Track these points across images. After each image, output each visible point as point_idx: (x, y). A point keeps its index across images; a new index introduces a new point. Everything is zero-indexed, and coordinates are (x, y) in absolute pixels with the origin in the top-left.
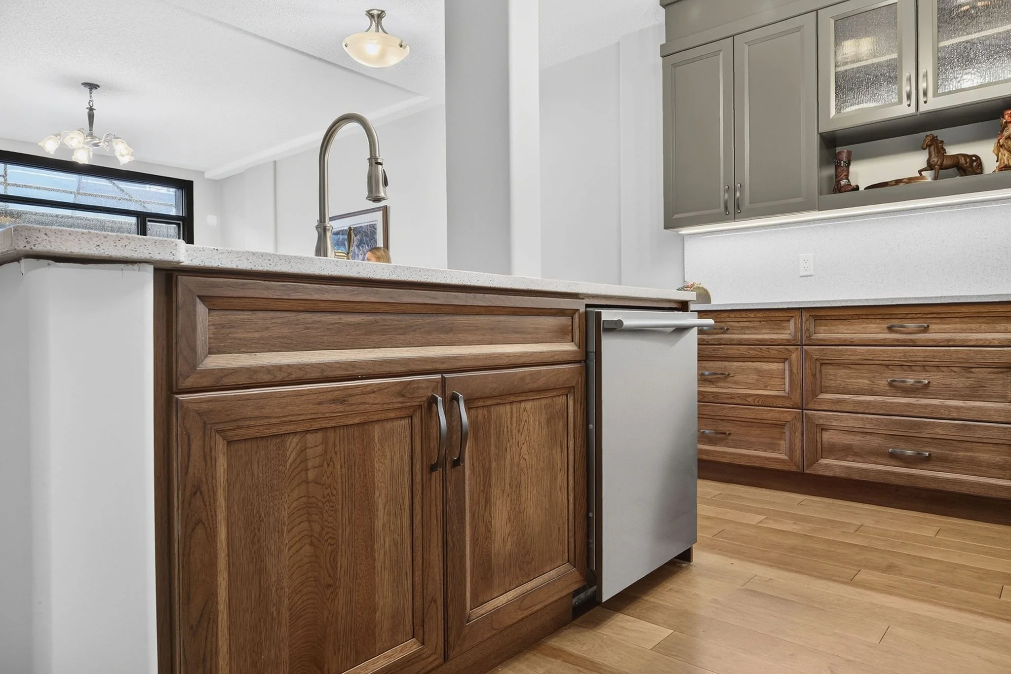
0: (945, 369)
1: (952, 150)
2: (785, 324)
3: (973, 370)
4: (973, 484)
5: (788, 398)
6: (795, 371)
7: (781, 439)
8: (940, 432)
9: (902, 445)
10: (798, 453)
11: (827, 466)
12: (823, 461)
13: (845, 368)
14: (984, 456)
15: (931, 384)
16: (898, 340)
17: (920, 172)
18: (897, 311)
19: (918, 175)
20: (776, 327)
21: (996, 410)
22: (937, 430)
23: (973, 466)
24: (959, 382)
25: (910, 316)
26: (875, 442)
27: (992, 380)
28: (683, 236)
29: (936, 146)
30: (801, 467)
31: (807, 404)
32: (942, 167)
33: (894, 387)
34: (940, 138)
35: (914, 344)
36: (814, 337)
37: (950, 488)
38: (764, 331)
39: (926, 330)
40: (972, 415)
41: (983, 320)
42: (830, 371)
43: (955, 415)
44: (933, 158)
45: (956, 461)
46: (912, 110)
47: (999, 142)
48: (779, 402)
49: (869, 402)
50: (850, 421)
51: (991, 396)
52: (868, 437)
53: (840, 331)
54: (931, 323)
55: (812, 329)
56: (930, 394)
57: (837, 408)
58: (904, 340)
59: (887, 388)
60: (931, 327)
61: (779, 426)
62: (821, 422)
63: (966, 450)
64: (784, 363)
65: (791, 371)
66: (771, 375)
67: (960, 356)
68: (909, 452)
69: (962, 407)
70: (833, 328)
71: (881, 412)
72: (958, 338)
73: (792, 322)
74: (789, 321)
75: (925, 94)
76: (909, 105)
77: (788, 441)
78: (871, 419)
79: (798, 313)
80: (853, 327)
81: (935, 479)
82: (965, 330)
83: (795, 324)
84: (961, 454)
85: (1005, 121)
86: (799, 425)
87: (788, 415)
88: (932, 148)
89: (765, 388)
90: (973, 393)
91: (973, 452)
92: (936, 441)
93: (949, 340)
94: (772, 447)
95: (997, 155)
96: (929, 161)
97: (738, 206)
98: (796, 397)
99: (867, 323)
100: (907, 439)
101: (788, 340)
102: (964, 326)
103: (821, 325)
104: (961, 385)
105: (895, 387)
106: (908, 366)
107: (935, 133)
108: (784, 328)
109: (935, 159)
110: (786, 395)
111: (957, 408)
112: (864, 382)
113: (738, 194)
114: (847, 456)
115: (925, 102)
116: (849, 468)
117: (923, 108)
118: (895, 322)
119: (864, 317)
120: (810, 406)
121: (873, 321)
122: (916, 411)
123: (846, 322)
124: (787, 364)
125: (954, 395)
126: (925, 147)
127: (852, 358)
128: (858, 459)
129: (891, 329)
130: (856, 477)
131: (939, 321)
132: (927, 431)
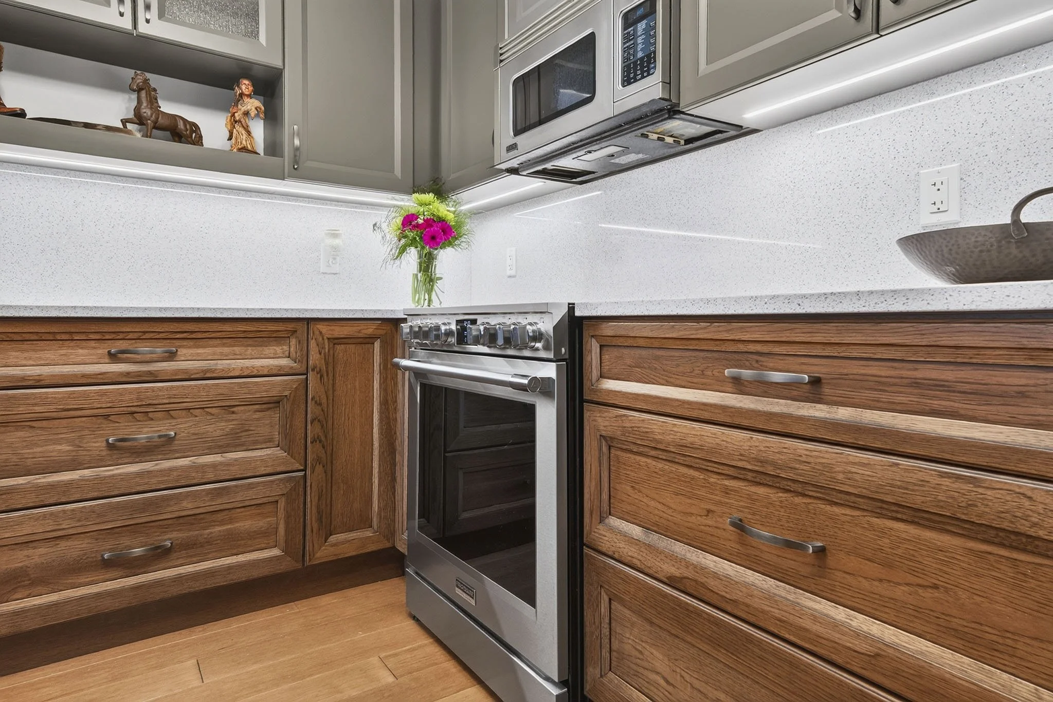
0: (198, 412)
3: (236, 409)
4: (230, 568)
8: (188, 507)
9: (126, 541)
13: (20, 429)
14: (244, 526)
15: (177, 437)
16: (128, 374)
17: (124, 122)
18: (128, 329)
21: (262, 460)
22: (185, 504)
23: (233, 543)
24: (217, 428)
25: (147, 336)
26: (73, 549)
27: (258, 419)
29: (146, 92)
33: (118, 449)
35: (154, 378)
37: (199, 586)
39: (171, 356)
40: (236, 471)
41: (250, 342)
43: (211, 476)
44: (143, 109)
45: (210, 542)
47: (234, 116)
49: (68, 483)
51: (256, 442)
52: (63, 544)
54: (180, 347)
56: (176, 451)
58: (139, 374)
59: (106, 453)
60: (182, 352)
63: (222, 523)
67: (220, 391)
68: (138, 551)
69: (221, 463)
71: (90, 495)
72: (220, 367)
78: (73, 510)
81: (180, 579)
82: (226, 356)
84: (216, 530)
85: (241, 91)
90: (232, 442)
91: (230, 523)
92: (183, 521)
93: (206, 371)
95: (231, 132)
96: (137, 111)
99: (72, 348)
100: (133, 529)
102: (226, 350)
104: (218, 433)
105: (122, 449)
106: (142, 412)
109: (146, 112)
111: (214, 466)
112: (59, 450)
115: (148, 21)
117: (145, 29)
118: (123, 345)
121: (84, 344)
122: (154, 480)
125: (209, 448)
126: (133, 89)
127: (39, 408)
128: (39, 589)
129: (114, 357)
131: (191, 343)
132: (170, 509)
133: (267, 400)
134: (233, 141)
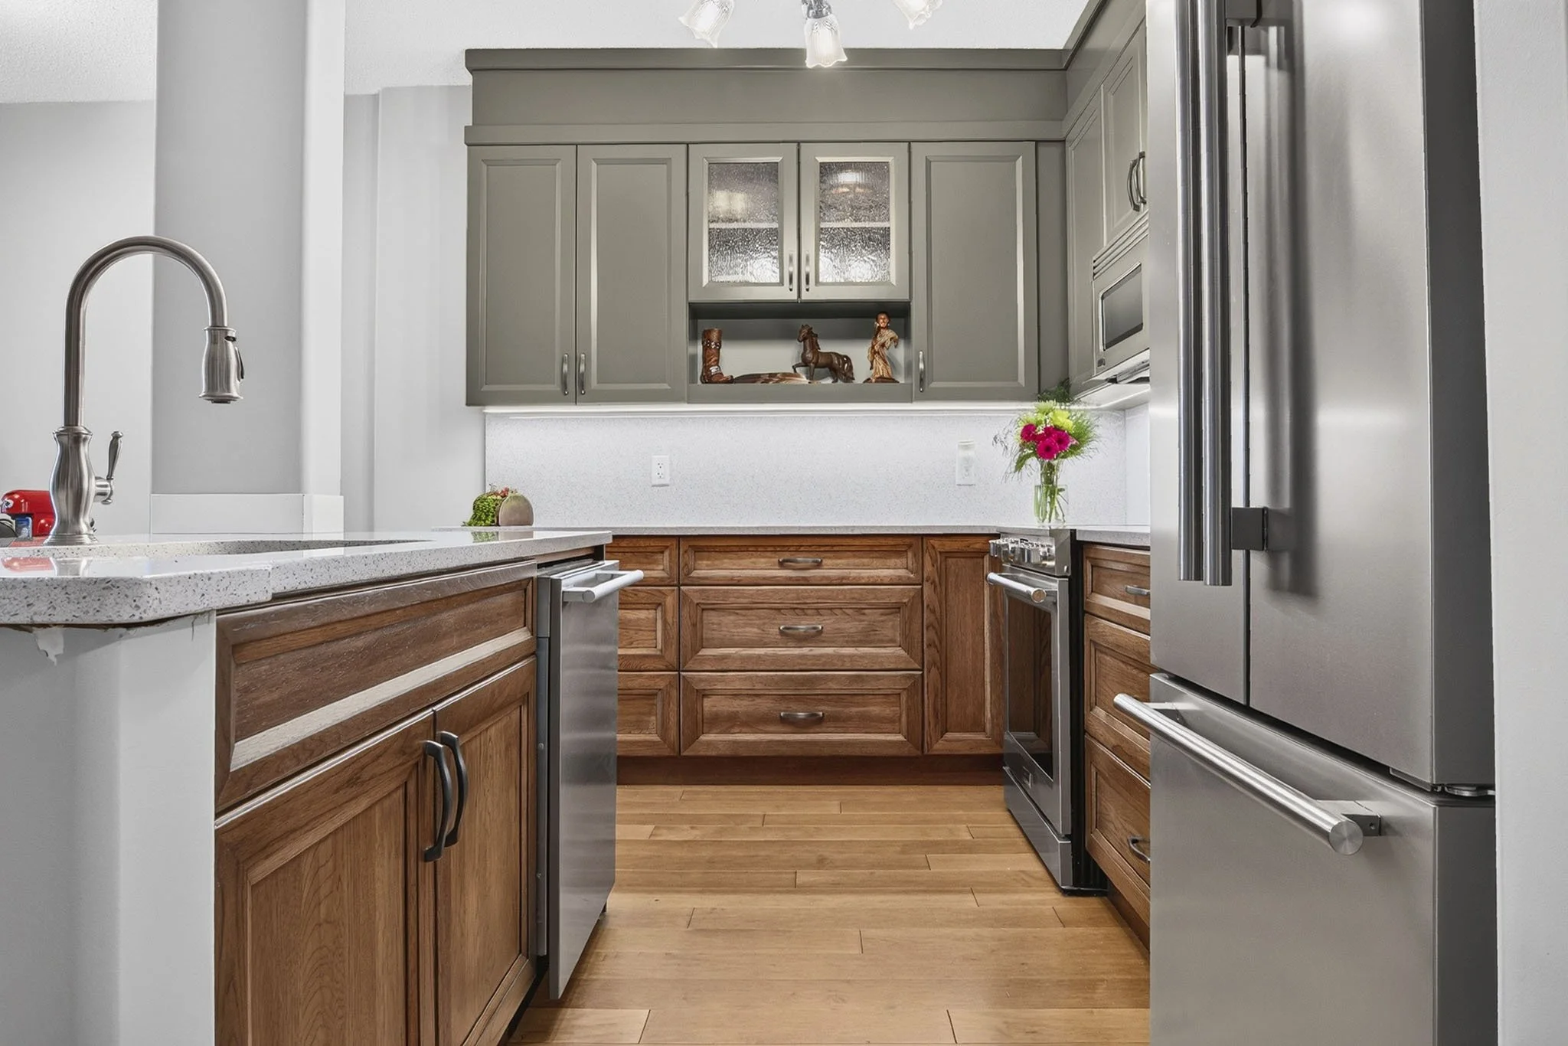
0: (837, 612)
2: (659, 557)
3: (866, 611)
4: (865, 743)
5: (660, 657)
6: (670, 620)
7: (650, 714)
8: (834, 687)
9: (793, 706)
10: (673, 733)
11: (709, 743)
12: (704, 738)
13: (731, 614)
14: (875, 710)
15: (824, 630)
16: (790, 578)
17: (794, 368)
18: (789, 542)
19: (793, 371)
20: (645, 560)
21: (888, 657)
22: (831, 685)
23: (866, 723)
24: (852, 626)
25: (802, 549)
26: (764, 705)
27: (883, 622)
28: (485, 416)
29: (811, 340)
30: (677, 749)
31: (685, 663)
32: (817, 366)
33: (787, 635)
35: (806, 581)
36: (695, 574)
37: (842, 752)
38: (629, 566)
39: (818, 565)
40: (865, 664)
41: (877, 554)
42: (712, 618)
43: (848, 665)
44: (807, 353)
45: (850, 718)
46: (793, 296)
47: (873, 347)
48: (647, 664)
49: (759, 656)
50: (735, 681)
51: (882, 641)
52: (758, 701)
53: (725, 566)
54: (824, 558)
55: (691, 563)
56: (823, 641)
57: (723, 666)
58: (797, 578)
59: (779, 637)
60: (824, 561)
61: (651, 696)
62: (702, 686)
63: (858, 705)
64: (656, 610)
65: (665, 622)
66: (637, 626)
67: (853, 595)
68: (801, 715)
69: (855, 655)
70: (716, 562)
71: (772, 668)
72: (854, 575)
73: (667, 553)
74: (662, 552)
75: (808, 282)
76: (791, 290)
77: (659, 716)
78: (762, 677)
79: (675, 542)
80: (741, 562)
81: (830, 744)
82: (858, 565)
83: (670, 555)
84: (854, 710)
85: (878, 325)
86: (674, 693)
87: (657, 679)
88: (807, 342)
89: (630, 645)
90: (864, 639)
91: (865, 706)
92: (830, 697)
93: (843, 578)
94: (640, 726)
95: (872, 363)
96: (803, 356)
97: (581, 382)
98: (671, 656)
99: (757, 557)
100: (798, 698)
101: (662, 579)
102: (857, 561)
103: (702, 559)
104: (853, 630)
105: (789, 636)
106: (800, 609)
108: (656, 562)
109: (809, 355)
110: (659, 653)
111: (851, 657)
112: (752, 631)
113: (582, 368)
114: (732, 727)
115: (808, 290)
116: (735, 742)
117: (806, 296)
118: (787, 556)
119: (752, 548)
120: (690, 666)
121: (764, 554)
122: (810, 663)
123: (732, 555)
124: (660, 608)
125: (847, 642)
126: (801, 339)
127: (740, 600)
128: (744, 729)
129: (782, 565)
130: (743, 752)
131: (832, 555)
132: (821, 687)
133: (890, 606)
134: (873, 371)
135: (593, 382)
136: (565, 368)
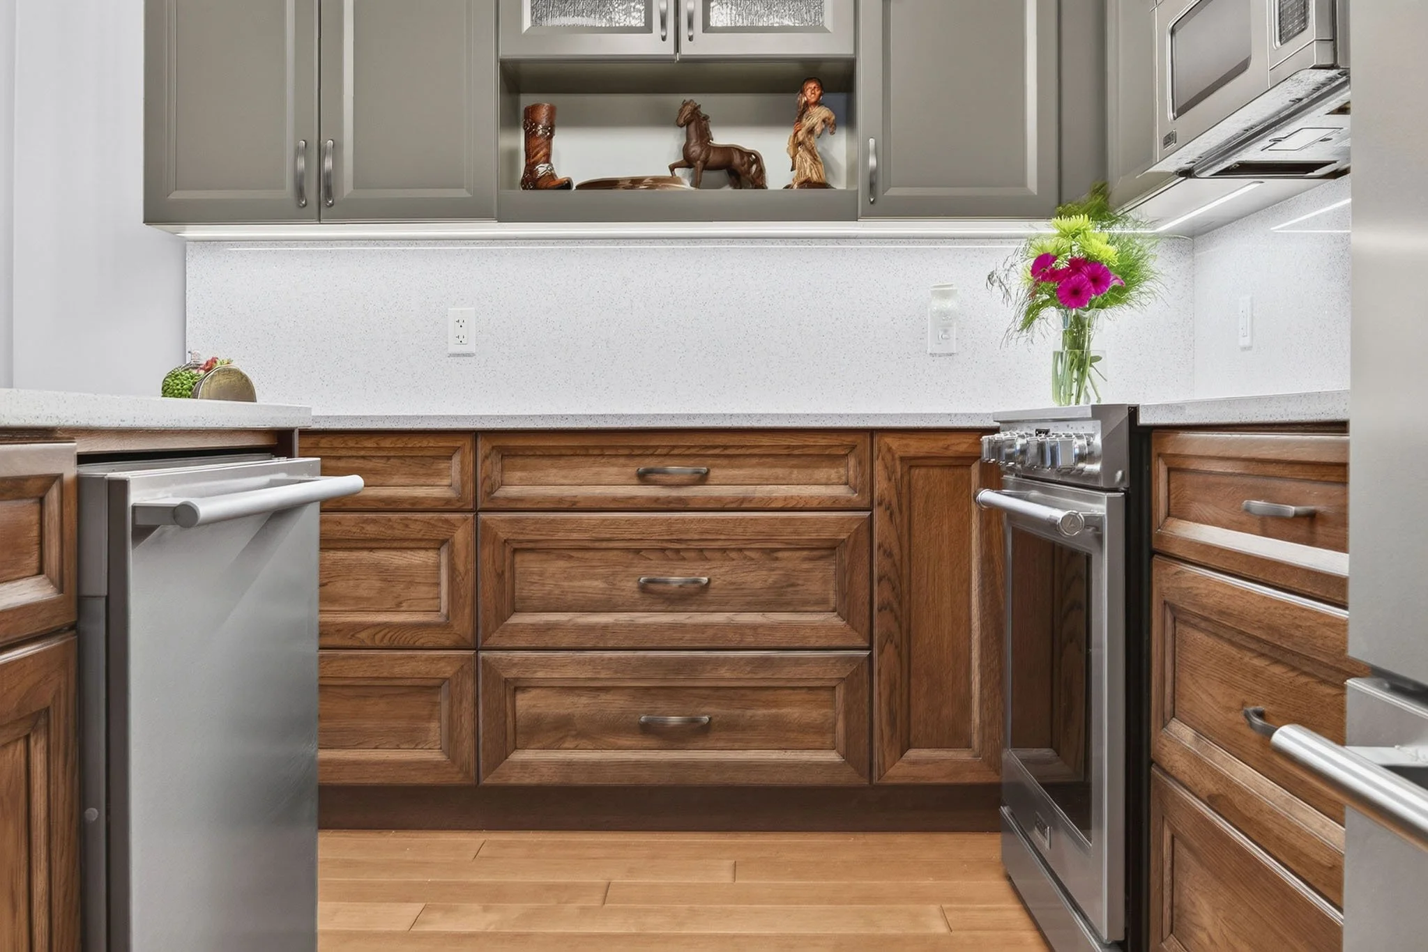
0: (733, 555)
1: (721, 137)
2: (443, 465)
3: (780, 554)
4: (777, 766)
5: (445, 626)
6: (461, 568)
7: (430, 718)
8: (726, 676)
9: (662, 705)
10: (467, 746)
11: (525, 765)
12: (519, 756)
13: (560, 557)
14: (793, 713)
15: (712, 585)
16: (657, 500)
17: (672, 168)
18: (655, 442)
19: (669, 174)
20: (422, 471)
21: (814, 628)
22: (724, 672)
23: (779, 733)
24: (757, 578)
25: (676, 452)
26: (614, 704)
27: (807, 571)
28: (185, 242)
29: (696, 124)
30: (473, 773)
31: (485, 639)
32: (707, 167)
33: (651, 592)
34: (703, 111)
35: (683, 505)
36: (501, 492)
37: (741, 779)
38: (396, 480)
39: (703, 479)
40: (779, 638)
41: (795, 462)
42: (528, 564)
43: (750, 640)
44: (692, 146)
45: (752, 726)
46: (667, 49)
47: (796, 135)
48: (425, 638)
49: (605, 627)
50: (568, 667)
51: (806, 603)
52: (604, 697)
53: (551, 479)
54: (714, 466)
55: (496, 475)
56: (711, 603)
57: (544, 640)
58: (668, 500)
59: (637, 596)
60: (715, 473)
61: (427, 689)
62: (513, 673)
63: (767, 705)
64: (439, 549)
65: (452, 569)
66: (409, 578)
67: (760, 528)
68: (674, 720)
69: (761, 626)
70: (538, 474)
71: (625, 645)
72: (758, 495)
73: (456, 459)
74: (450, 458)
75: (690, 24)
76: (664, 39)
77: (444, 721)
78: (610, 659)
79: (467, 443)
80: (573, 473)
81: (719, 766)
82: (767, 479)
83: (462, 462)
84: (761, 712)
85: (806, 99)
86: (469, 685)
87: (445, 664)
88: (692, 126)
89: (397, 608)
90: (776, 600)
91: (775, 706)
92: (721, 693)
93: (744, 500)
94: (412, 738)
95: (793, 158)
96: (686, 149)
97: (327, 187)
98: (463, 626)
99: (604, 465)
100: (670, 692)
101: (448, 501)
102: (767, 472)
103: (514, 469)
104: (758, 585)
105: (653, 594)
106: (674, 549)
107: (698, 99)
108: (438, 474)
109: (695, 150)
110: (442, 620)
111: (754, 628)
112: (595, 586)
113: (328, 164)
114: (562, 739)
115: (691, 39)
116: (570, 764)
117: (688, 49)
118: (651, 463)
119: (596, 452)
120: (492, 641)
121: (613, 460)
122: (688, 636)
123: (562, 462)
124: (444, 550)
125: (748, 603)
126: (682, 121)
127: (575, 536)
128: (583, 743)
129: (644, 478)
130: (580, 779)
131: (725, 462)
132: (708, 675)
133: (815, 544)
134: (796, 172)
135: (346, 187)
136: (301, 164)
